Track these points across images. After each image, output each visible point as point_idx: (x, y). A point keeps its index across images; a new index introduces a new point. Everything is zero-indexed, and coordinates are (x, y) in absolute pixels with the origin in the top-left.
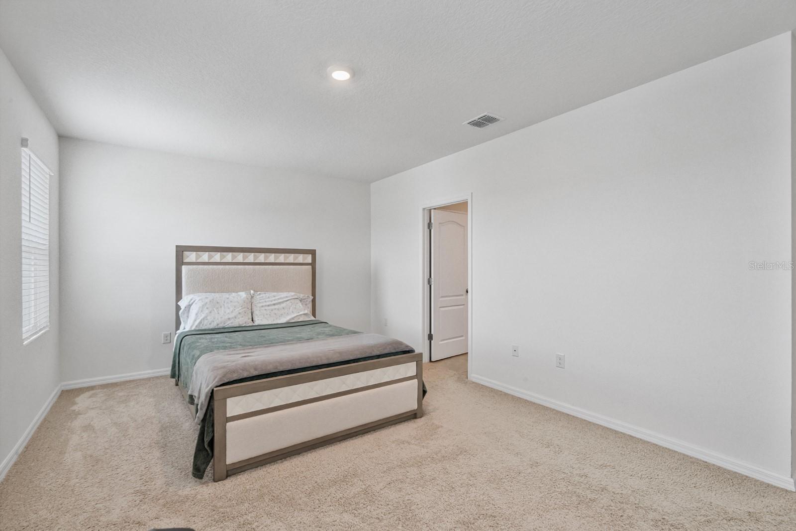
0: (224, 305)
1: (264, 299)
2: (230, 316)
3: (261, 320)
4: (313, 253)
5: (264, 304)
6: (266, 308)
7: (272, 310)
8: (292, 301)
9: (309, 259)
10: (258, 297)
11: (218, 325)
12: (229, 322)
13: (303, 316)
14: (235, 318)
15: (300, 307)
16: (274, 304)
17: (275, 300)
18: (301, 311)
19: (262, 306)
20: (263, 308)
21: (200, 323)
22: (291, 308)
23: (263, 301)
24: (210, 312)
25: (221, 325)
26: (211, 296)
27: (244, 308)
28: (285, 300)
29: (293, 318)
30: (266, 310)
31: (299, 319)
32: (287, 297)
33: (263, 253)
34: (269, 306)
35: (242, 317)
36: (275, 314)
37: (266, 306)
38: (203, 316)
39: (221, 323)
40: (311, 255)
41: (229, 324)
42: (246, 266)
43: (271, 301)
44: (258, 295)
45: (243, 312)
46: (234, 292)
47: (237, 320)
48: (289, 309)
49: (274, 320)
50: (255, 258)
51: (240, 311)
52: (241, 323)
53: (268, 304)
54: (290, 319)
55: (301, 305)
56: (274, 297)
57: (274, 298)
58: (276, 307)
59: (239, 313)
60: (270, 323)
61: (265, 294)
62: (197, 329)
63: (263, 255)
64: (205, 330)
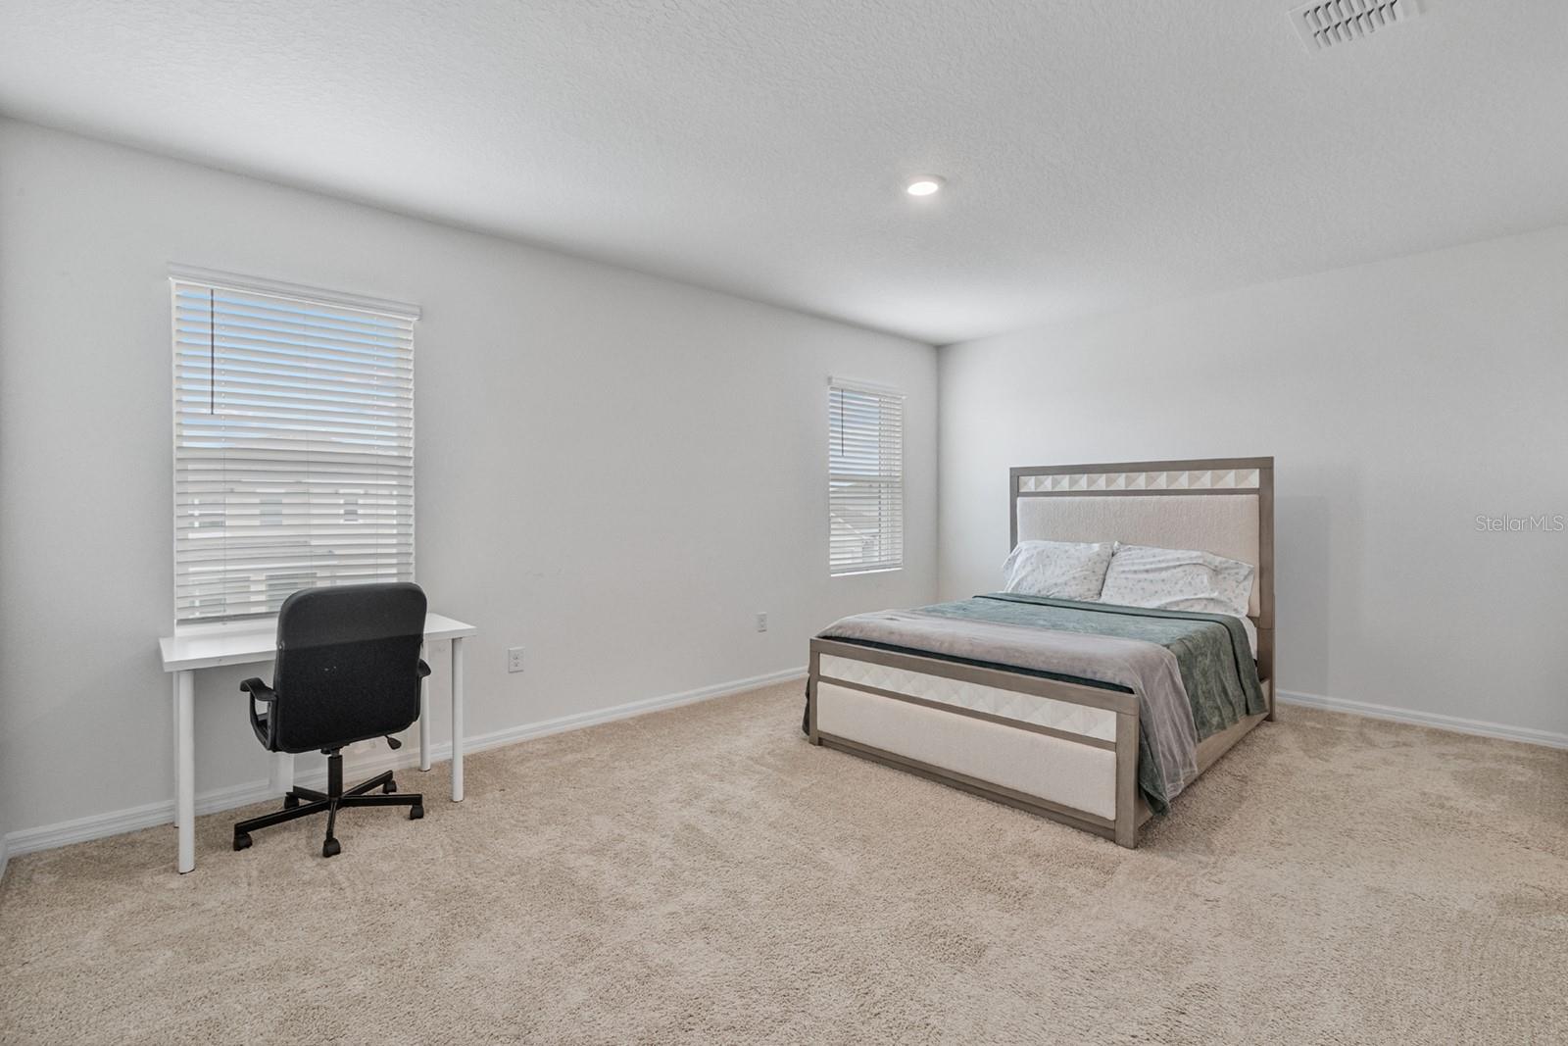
0: (1056, 562)
1: (1133, 558)
2: (1059, 581)
3: (1111, 596)
4: (1266, 466)
5: (1127, 569)
6: (1129, 576)
7: (1139, 581)
8: (1187, 568)
9: (1253, 479)
10: (1123, 554)
11: (1039, 591)
12: (1056, 590)
13: (1205, 602)
14: (1066, 584)
15: (1202, 582)
16: (1147, 571)
17: (1151, 563)
18: (1203, 592)
19: (1124, 572)
20: (1123, 576)
21: (1019, 584)
22: (1181, 582)
23: (1130, 561)
24: (1034, 570)
25: (1044, 593)
26: (1041, 544)
27: (1086, 570)
28: (1172, 564)
29: (1177, 603)
30: (1127, 579)
31: (1192, 606)
32: (1178, 559)
33: (1143, 471)
34: (1135, 572)
35: (1077, 585)
36: (1143, 589)
37: (1129, 571)
38: (1024, 574)
39: (1044, 589)
40: (1258, 471)
41: (1055, 593)
42: (1110, 498)
43: (1145, 564)
44: (1125, 551)
45: (1080, 577)
46: (1083, 542)
47: (1067, 589)
48: (1176, 583)
49: (1136, 600)
50: (1128, 482)
51: (1077, 575)
52: (1073, 595)
53: (1135, 568)
54: (1167, 604)
55: (1206, 581)
56: (1154, 556)
57: (1152, 559)
58: (1150, 576)
59: (1074, 578)
60: (1125, 603)
61: (1141, 549)
62: (1015, 592)
63: (1143, 475)
64: (1025, 596)
